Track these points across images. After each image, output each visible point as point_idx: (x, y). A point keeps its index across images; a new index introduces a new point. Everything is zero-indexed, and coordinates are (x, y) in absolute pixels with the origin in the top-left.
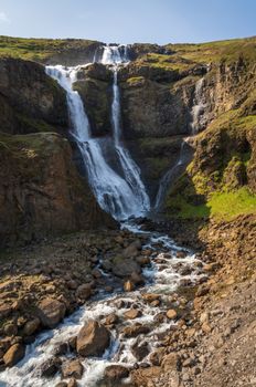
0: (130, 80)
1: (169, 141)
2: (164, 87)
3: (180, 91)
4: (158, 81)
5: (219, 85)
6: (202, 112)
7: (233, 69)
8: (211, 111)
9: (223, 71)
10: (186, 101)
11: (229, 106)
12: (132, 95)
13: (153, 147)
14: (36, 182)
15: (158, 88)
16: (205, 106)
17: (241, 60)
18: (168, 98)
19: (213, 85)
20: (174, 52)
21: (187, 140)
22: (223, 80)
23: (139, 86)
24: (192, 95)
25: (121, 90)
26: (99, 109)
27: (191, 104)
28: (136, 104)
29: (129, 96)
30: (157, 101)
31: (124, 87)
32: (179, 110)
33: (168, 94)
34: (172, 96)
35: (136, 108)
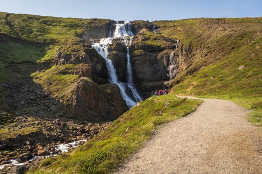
0: (136, 52)
1: (157, 83)
2: (154, 55)
3: (162, 58)
4: (151, 52)
5: (180, 57)
6: (173, 69)
7: (186, 51)
8: (177, 68)
9: (182, 51)
10: (165, 63)
11: (184, 68)
12: (137, 60)
13: (149, 87)
14: (111, 101)
15: (151, 56)
16: (175, 66)
17: (190, 46)
18: (156, 61)
19: (178, 56)
20: (159, 27)
21: (166, 83)
22: (182, 55)
23: (141, 55)
24: (168, 60)
25: (131, 57)
26: (121, 67)
27: (168, 65)
28: (139, 64)
29: (136, 60)
30: (150, 62)
31: (133, 55)
32: (162, 67)
33: (156, 59)
34: (158, 60)
35: (139, 66)
